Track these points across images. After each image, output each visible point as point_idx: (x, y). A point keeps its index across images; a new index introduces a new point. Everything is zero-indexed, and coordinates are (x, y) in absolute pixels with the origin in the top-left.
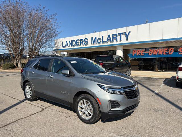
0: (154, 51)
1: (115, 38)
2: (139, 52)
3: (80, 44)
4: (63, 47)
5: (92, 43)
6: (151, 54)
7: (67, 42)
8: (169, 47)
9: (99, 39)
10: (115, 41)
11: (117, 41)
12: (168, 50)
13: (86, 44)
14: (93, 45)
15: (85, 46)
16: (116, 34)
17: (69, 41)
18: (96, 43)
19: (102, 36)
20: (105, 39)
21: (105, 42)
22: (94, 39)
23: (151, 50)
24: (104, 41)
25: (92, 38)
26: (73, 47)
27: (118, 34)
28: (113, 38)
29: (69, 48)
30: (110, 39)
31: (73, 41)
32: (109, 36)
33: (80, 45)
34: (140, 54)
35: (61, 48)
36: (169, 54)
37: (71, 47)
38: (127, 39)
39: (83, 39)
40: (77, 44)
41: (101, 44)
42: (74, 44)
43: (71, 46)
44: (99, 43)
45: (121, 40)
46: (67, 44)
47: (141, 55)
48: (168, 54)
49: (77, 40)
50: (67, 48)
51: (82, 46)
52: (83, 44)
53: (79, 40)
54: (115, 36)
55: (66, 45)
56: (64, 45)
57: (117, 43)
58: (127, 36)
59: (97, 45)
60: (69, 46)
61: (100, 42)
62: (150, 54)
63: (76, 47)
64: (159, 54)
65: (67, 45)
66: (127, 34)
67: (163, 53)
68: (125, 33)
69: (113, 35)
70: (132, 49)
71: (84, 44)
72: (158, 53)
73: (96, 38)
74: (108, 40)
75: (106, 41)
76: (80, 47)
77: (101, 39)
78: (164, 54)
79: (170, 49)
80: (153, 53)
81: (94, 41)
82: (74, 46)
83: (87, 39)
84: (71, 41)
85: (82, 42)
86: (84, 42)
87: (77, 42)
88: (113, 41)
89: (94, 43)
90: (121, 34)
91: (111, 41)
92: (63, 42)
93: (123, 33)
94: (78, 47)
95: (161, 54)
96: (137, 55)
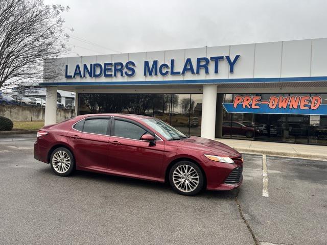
1: (202, 66)
2: (248, 100)
3: (113, 73)
4: (68, 77)
5: (145, 74)
6: (274, 107)
7: (78, 66)
8: (310, 94)
9: (167, 66)
10: (203, 71)
11: (207, 72)
13: (129, 76)
14: (149, 79)
15: (126, 79)
16: (206, 59)
17: (85, 66)
18: (156, 74)
19: (172, 61)
20: (179, 68)
21: (178, 73)
22: (151, 65)
23: (274, 98)
24: (175, 71)
25: (146, 63)
26: (94, 80)
27: (209, 59)
28: (199, 66)
29: (84, 80)
30: (192, 70)
31: (95, 65)
33: (115, 75)
34: (251, 105)
36: (312, 107)
37: (88, 79)
38: (232, 71)
39: (121, 64)
40: (109, 73)
41: (170, 78)
42: (98, 72)
43: (91, 76)
44: (163, 75)
45: (216, 71)
46: (78, 72)
47: (253, 107)
48: (310, 108)
49: (106, 65)
50: (78, 80)
51: (119, 79)
52: (122, 75)
53: (111, 64)
55: (76, 74)
56: (71, 72)
57: (208, 78)
58: (232, 65)
59: (160, 78)
60: (84, 76)
61: (167, 72)
63: (103, 79)
64: (291, 107)
65: (80, 73)
66: (232, 61)
67: (299, 106)
68: (228, 58)
69: (199, 60)
70: (233, 94)
71: (124, 75)
72: (288, 106)
73: (155, 63)
74: (185, 70)
75: (181, 72)
76: (114, 80)
77: (170, 65)
81: (150, 69)
82: (96, 76)
83: (133, 64)
84: (91, 65)
86: (125, 70)
87: (106, 70)
88: (198, 72)
89: (150, 74)
90: (217, 60)
91: (193, 73)
92: (67, 66)
93: (222, 58)
94: (109, 80)
95: (296, 107)
96: (244, 106)
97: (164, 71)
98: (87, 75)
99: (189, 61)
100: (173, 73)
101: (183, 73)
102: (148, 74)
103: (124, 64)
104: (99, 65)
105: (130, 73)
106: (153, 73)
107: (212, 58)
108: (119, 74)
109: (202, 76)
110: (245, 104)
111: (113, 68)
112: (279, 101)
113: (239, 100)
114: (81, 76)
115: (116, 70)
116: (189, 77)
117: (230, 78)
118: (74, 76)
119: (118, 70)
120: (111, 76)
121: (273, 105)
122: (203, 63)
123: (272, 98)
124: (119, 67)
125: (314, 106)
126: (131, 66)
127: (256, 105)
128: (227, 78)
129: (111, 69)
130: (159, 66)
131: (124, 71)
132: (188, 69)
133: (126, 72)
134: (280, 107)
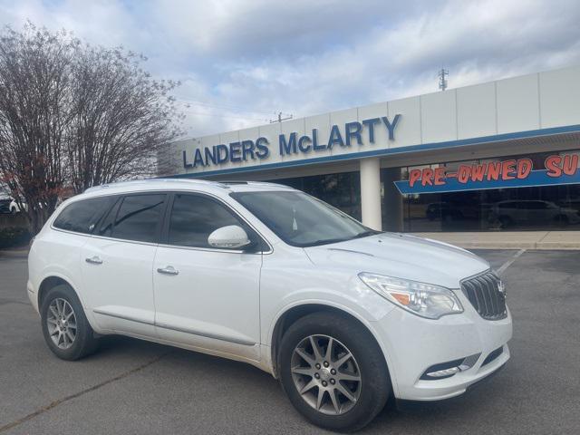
0: (474, 172)
1: (353, 134)
2: (428, 174)
3: (242, 156)
4: (187, 166)
5: (281, 153)
6: (465, 181)
7: (198, 151)
8: (516, 157)
9: (306, 138)
10: (354, 142)
11: (360, 142)
12: (515, 167)
13: (262, 157)
14: (287, 159)
15: (258, 163)
16: (356, 125)
17: (207, 150)
18: (295, 152)
19: (314, 131)
20: (324, 140)
21: (323, 147)
22: (287, 139)
23: (464, 168)
24: (319, 144)
25: (282, 138)
26: (219, 168)
27: (361, 123)
28: (349, 135)
29: (208, 170)
30: (339, 141)
31: (218, 147)
33: (244, 158)
34: (433, 182)
36: (520, 176)
37: (212, 168)
38: (391, 137)
39: (251, 142)
40: (237, 157)
41: (313, 155)
42: (223, 156)
43: (215, 163)
44: (305, 151)
45: (372, 140)
46: (198, 158)
48: (516, 177)
49: (232, 145)
51: (250, 163)
52: (252, 157)
53: (237, 144)
55: (196, 161)
56: (190, 161)
57: (363, 150)
58: (391, 129)
59: (300, 157)
60: (207, 164)
61: (309, 147)
62: (461, 180)
63: (230, 166)
64: (489, 179)
65: (201, 160)
66: (391, 121)
67: (500, 176)
68: (385, 119)
69: (348, 126)
70: (407, 167)
71: (256, 157)
72: (485, 178)
74: (332, 141)
75: (327, 145)
76: (244, 165)
77: (311, 137)
78: (505, 177)
79: (521, 162)
80: (470, 178)
81: (288, 145)
82: (222, 162)
83: (265, 140)
84: (214, 147)
86: (256, 150)
87: (233, 152)
88: (348, 144)
89: (288, 152)
90: (371, 124)
91: (342, 144)
92: (184, 152)
93: (377, 121)
94: (237, 166)
95: (496, 178)
96: (424, 184)
97: (305, 147)
98: (211, 162)
99: (335, 129)
100: (318, 148)
101: (329, 147)
102: (284, 152)
103: (254, 141)
104: (224, 147)
105: (263, 153)
106: (292, 151)
107: (364, 122)
108: (249, 157)
109: (355, 149)
110: (425, 180)
111: (241, 149)
112: (471, 172)
113: (416, 174)
114: (203, 164)
115: (245, 151)
116: (338, 151)
117: (391, 147)
118: (195, 165)
119: (248, 150)
120: (239, 160)
121: (463, 179)
122: (354, 130)
124: (249, 148)
125: (522, 174)
126: (263, 145)
127: (440, 180)
128: (387, 148)
129: (238, 151)
130: (298, 138)
131: (254, 152)
132: (336, 141)
133: (257, 153)
134: (474, 180)
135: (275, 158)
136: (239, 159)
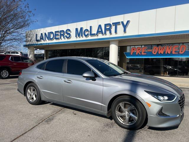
1: (108, 29)
2: (139, 49)
3: (59, 37)
5: (76, 36)
6: (155, 53)
7: (42, 34)
9: (87, 30)
10: (108, 32)
11: (110, 33)
13: (68, 38)
14: (78, 39)
15: (66, 40)
16: (110, 25)
17: (45, 33)
18: (82, 36)
19: (91, 27)
20: (94, 31)
21: (94, 34)
22: (79, 30)
23: (156, 48)
25: (77, 29)
26: (50, 42)
27: (112, 24)
28: (106, 29)
29: (45, 42)
32: (100, 26)
33: (60, 38)
34: (141, 53)
35: (35, 42)
37: (48, 41)
38: (125, 31)
39: (63, 31)
41: (90, 38)
42: (52, 36)
43: (48, 39)
44: (86, 36)
45: (116, 32)
46: (42, 37)
47: (143, 54)
48: (179, 53)
49: (55, 32)
50: (42, 42)
51: (63, 40)
52: (64, 38)
53: (58, 31)
54: (108, 27)
56: (39, 38)
57: (111, 36)
58: (125, 27)
59: (84, 38)
60: (45, 40)
61: (88, 34)
62: (153, 53)
63: (55, 41)
64: (166, 53)
66: (125, 24)
67: (171, 52)
68: (122, 23)
69: (106, 25)
70: (130, 46)
72: (164, 52)
73: (81, 29)
74: (98, 32)
75: (96, 33)
76: (60, 41)
77: (89, 30)
81: (79, 33)
82: (51, 39)
83: (69, 30)
84: (48, 33)
85: (63, 35)
87: (56, 35)
88: (105, 33)
90: (116, 24)
91: (102, 33)
92: (36, 34)
93: (119, 23)
94: (57, 41)
95: (169, 53)
96: (137, 54)
97: (86, 34)
100: (92, 35)
102: (78, 36)
103: (65, 31)
104: (52, 33)
105: (68, 36)
107: (113, 24)
108: (62, 37)
109: (108, 35)
110: (138, 52)
112: (158, 50)
113: (134, 49)
114: (43, 40)
116: (100, 36)
117: (124, 35)
118: (40, 40)
119: (62, 34)
123: (154, 47)
124: (62, 33)
125: (182, 52)
126: (69, 32)
127: (144, 52)
129: (58, 35)
130: (84, 30)
131: (65, 35)
132: (100, 32)
133: (66, 36)
134: (159, 53)
135: (73, 38)
136: (58, 38)
